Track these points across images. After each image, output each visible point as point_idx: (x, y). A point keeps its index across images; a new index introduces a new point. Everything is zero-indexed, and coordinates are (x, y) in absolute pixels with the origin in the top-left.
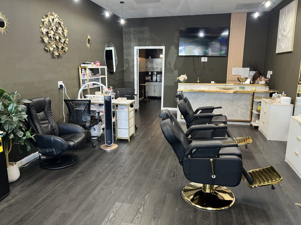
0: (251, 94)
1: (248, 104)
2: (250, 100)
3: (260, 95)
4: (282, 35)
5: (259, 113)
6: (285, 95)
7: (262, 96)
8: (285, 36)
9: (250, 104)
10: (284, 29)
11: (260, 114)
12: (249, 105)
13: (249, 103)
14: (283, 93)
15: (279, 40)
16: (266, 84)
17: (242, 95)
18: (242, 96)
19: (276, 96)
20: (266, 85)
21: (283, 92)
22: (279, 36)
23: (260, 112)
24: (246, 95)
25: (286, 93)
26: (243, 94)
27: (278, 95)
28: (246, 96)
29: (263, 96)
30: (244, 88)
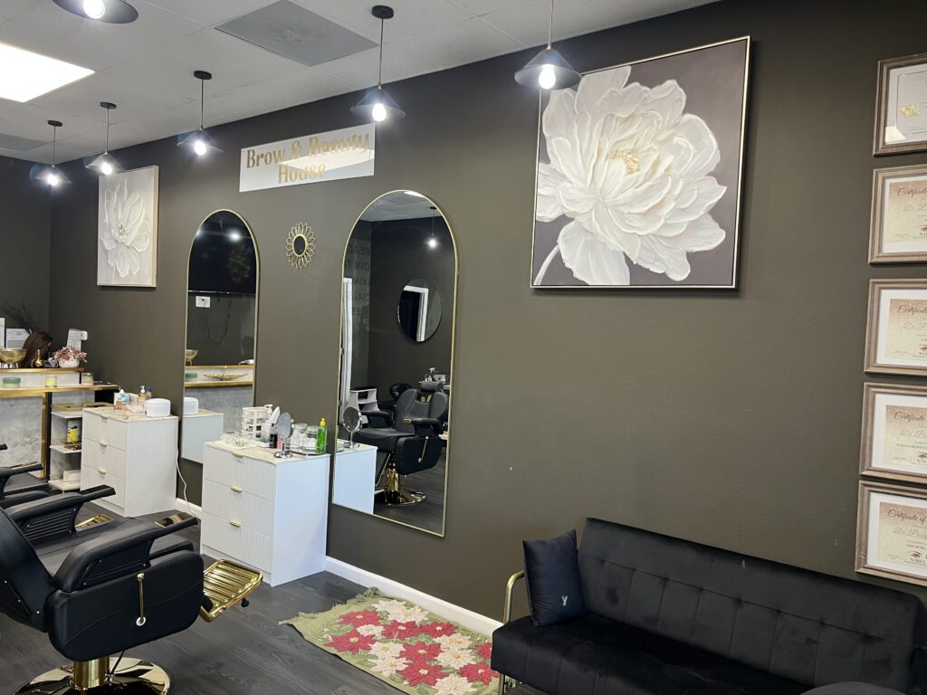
0: (41, 397)
1: (35, 428)
2: (38, 415)
3: (69, 399)
4: (117, 241)
5: (78, 451)
6: (149, 394)
7: (74, 402)
8: (128, 247)
9: (41, 427)
10: (122, 228)
11: (80, 453)
12: (38, 430)
13: (37, 425)
14: (143, 391)
15: (106, 252)
16: (79, 366)
17: (13, 402)
18: (11, 406)
19: (123, 399)
20: (82, 369)
21: (143, 387)
22: (105, 241)
23: (80, 448)
24: (26, 401)
25: (150, 390)
26: (17, 399)
27: (127, 395)
28: (25, 405)
29: (77, 400)
30: (18, 381)
